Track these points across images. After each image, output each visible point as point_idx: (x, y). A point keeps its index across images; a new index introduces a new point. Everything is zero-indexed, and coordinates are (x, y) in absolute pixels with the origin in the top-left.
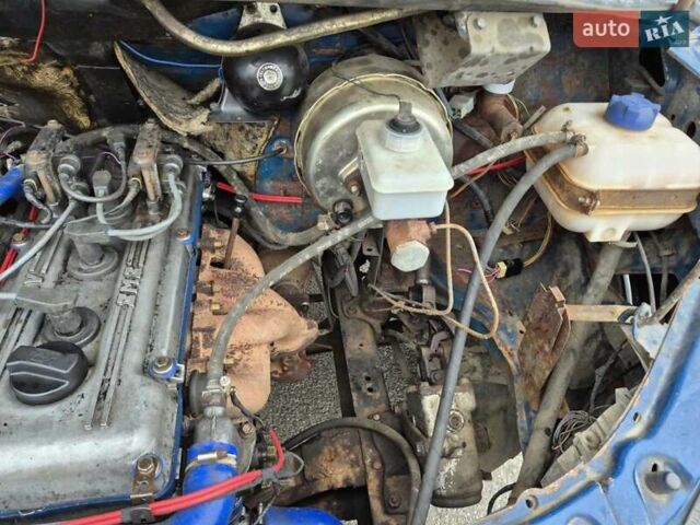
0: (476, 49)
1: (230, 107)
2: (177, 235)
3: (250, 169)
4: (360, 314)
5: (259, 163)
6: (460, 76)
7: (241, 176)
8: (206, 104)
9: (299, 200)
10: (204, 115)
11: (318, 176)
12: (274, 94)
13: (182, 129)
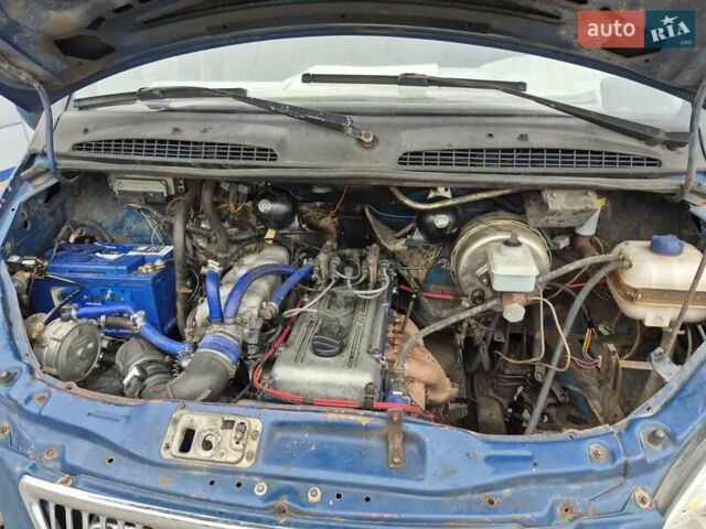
0: (551, 207)
1: (418, 236)
2: (382, 301)
3: (422, 277)
6: (547, 221)
7: (416, 280)
8: (404, 236)
10: (403, 241)
11: (464, 274)
12: (442, 230)
13: (391, 247)
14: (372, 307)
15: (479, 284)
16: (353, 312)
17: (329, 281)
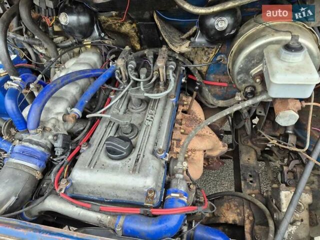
1: (200, 40)
2: (170, 97)
3: (204, 69)
4: (250, 144)
5: (209, 66)
7: (200, 72)
8: (189, 38)
9: (226, 85)
10: (187, 43)
12: (222, 32)
13: (177, 50)
14: (161, 105)
15: (251, 81)
16: (146, 109)
17: (128, 82)
